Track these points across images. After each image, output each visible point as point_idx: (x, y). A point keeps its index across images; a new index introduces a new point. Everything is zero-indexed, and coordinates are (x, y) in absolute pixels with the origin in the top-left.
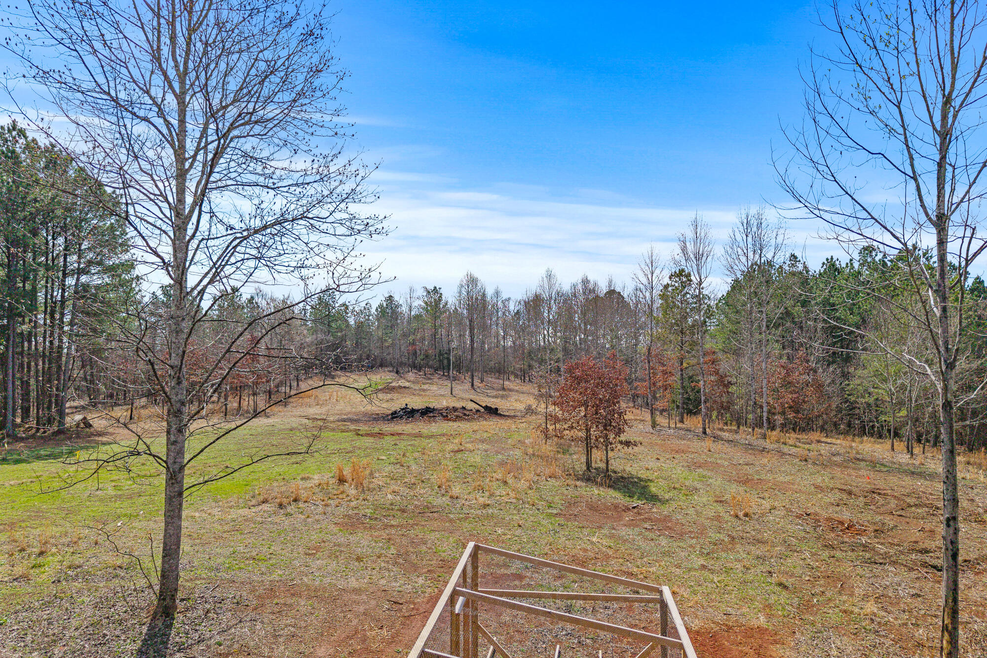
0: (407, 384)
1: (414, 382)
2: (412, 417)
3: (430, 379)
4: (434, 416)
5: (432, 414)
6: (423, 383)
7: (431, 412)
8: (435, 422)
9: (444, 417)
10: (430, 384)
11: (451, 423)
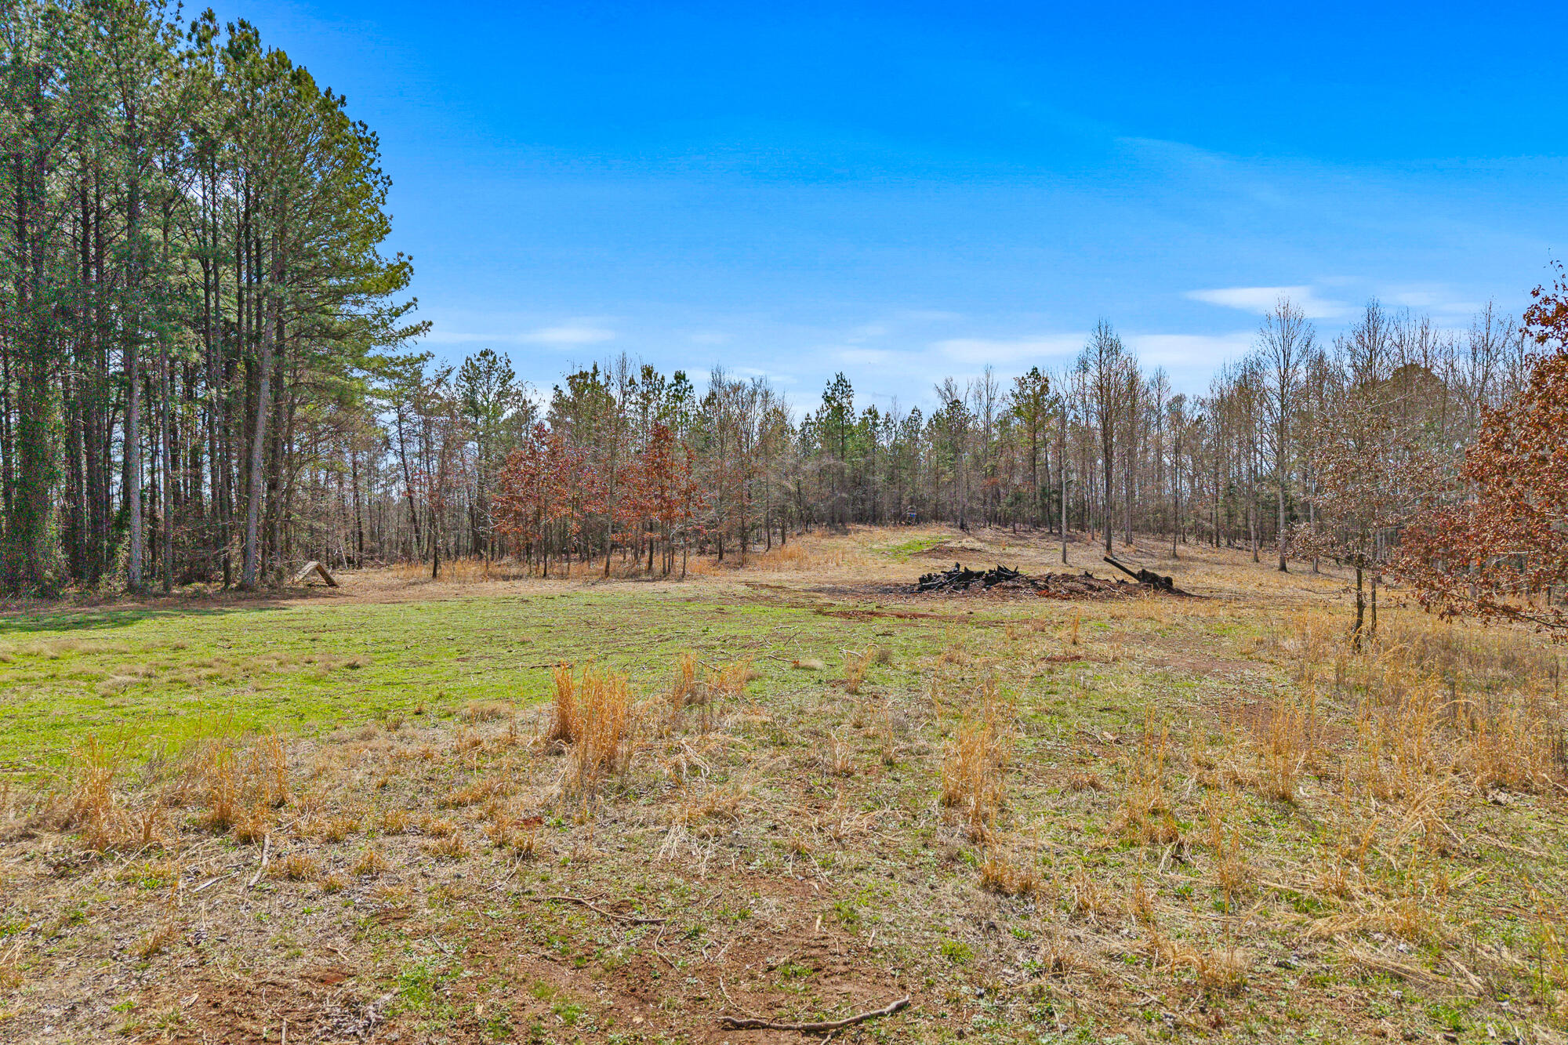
0: (978, 545)
1: (991, 543)
2: (966, 587)
3: (1022, 538)
4: (1014, 587)
5: (1010, 583)
6: (1010, 546)
7: (1008, 578)
8: (1018, 599)
9: (1040, 589)
10: (1023, 546)
11: (1055, 603)
